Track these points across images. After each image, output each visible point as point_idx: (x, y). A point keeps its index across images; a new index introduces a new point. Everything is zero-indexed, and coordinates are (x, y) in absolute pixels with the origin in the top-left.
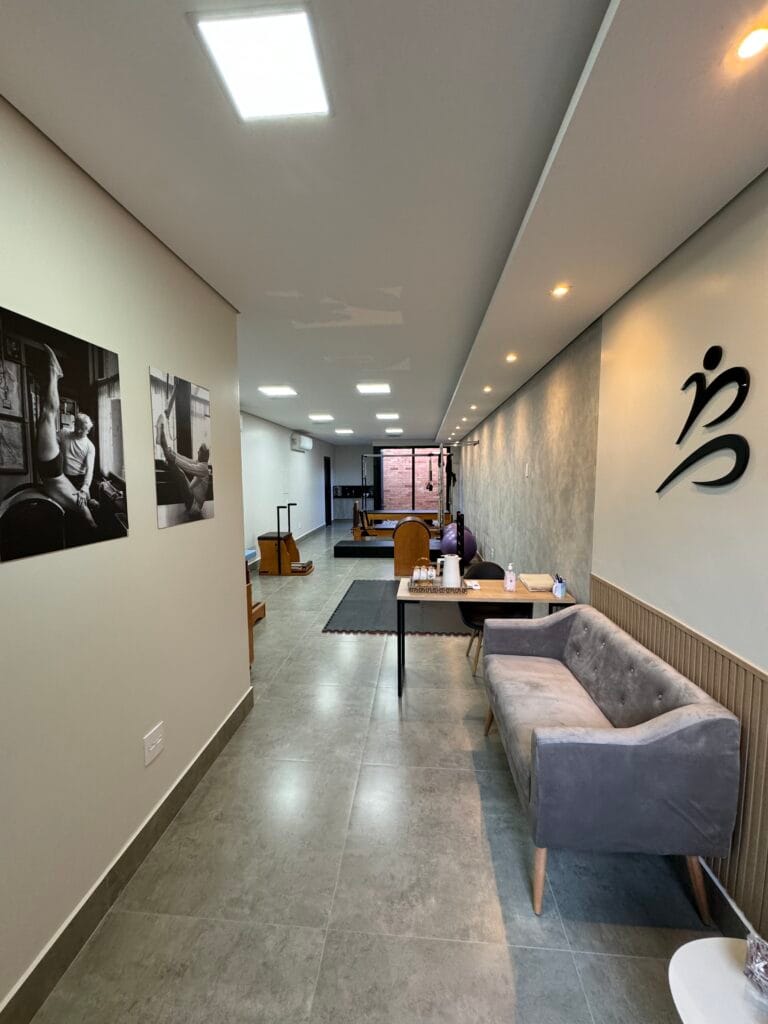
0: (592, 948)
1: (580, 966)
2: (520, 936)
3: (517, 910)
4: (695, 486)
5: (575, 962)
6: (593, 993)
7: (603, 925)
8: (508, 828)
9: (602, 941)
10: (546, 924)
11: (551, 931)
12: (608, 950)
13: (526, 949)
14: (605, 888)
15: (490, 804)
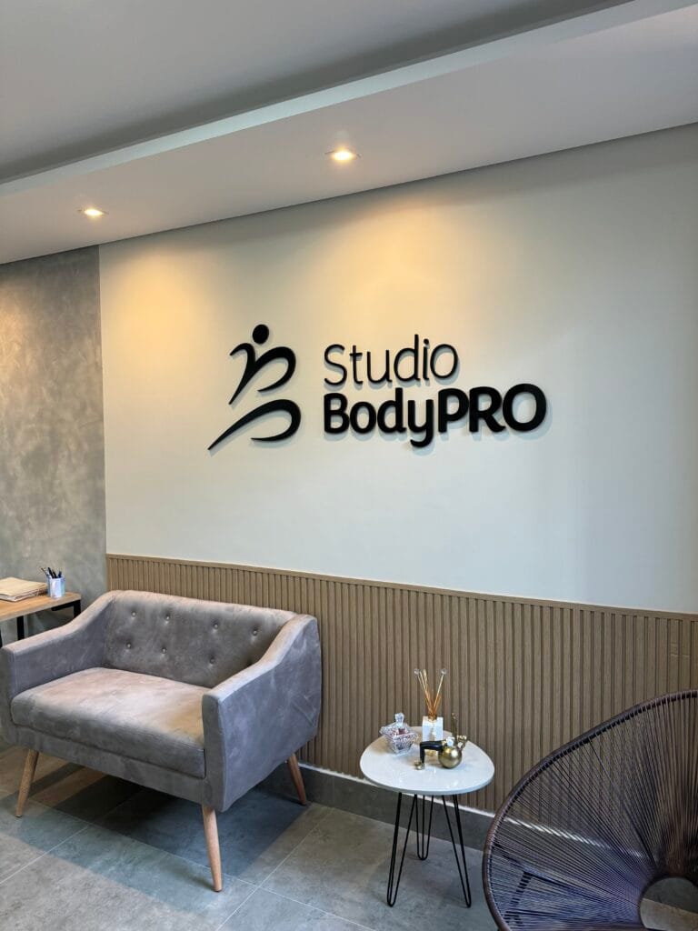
0: (266, 873)
1: (270, 888)
2: (222, 914)
3: (204, 903)
4: (253, 442)
5: (266, 889)
6: (289, 892)
7: (261, 856)
8: (135, 865)
9: (268, 864)
10: (231, 890)
11: (237, 890)
12: (275, 865)
13: (234, 915)
14: (242, 837)
15: (98, 863)
